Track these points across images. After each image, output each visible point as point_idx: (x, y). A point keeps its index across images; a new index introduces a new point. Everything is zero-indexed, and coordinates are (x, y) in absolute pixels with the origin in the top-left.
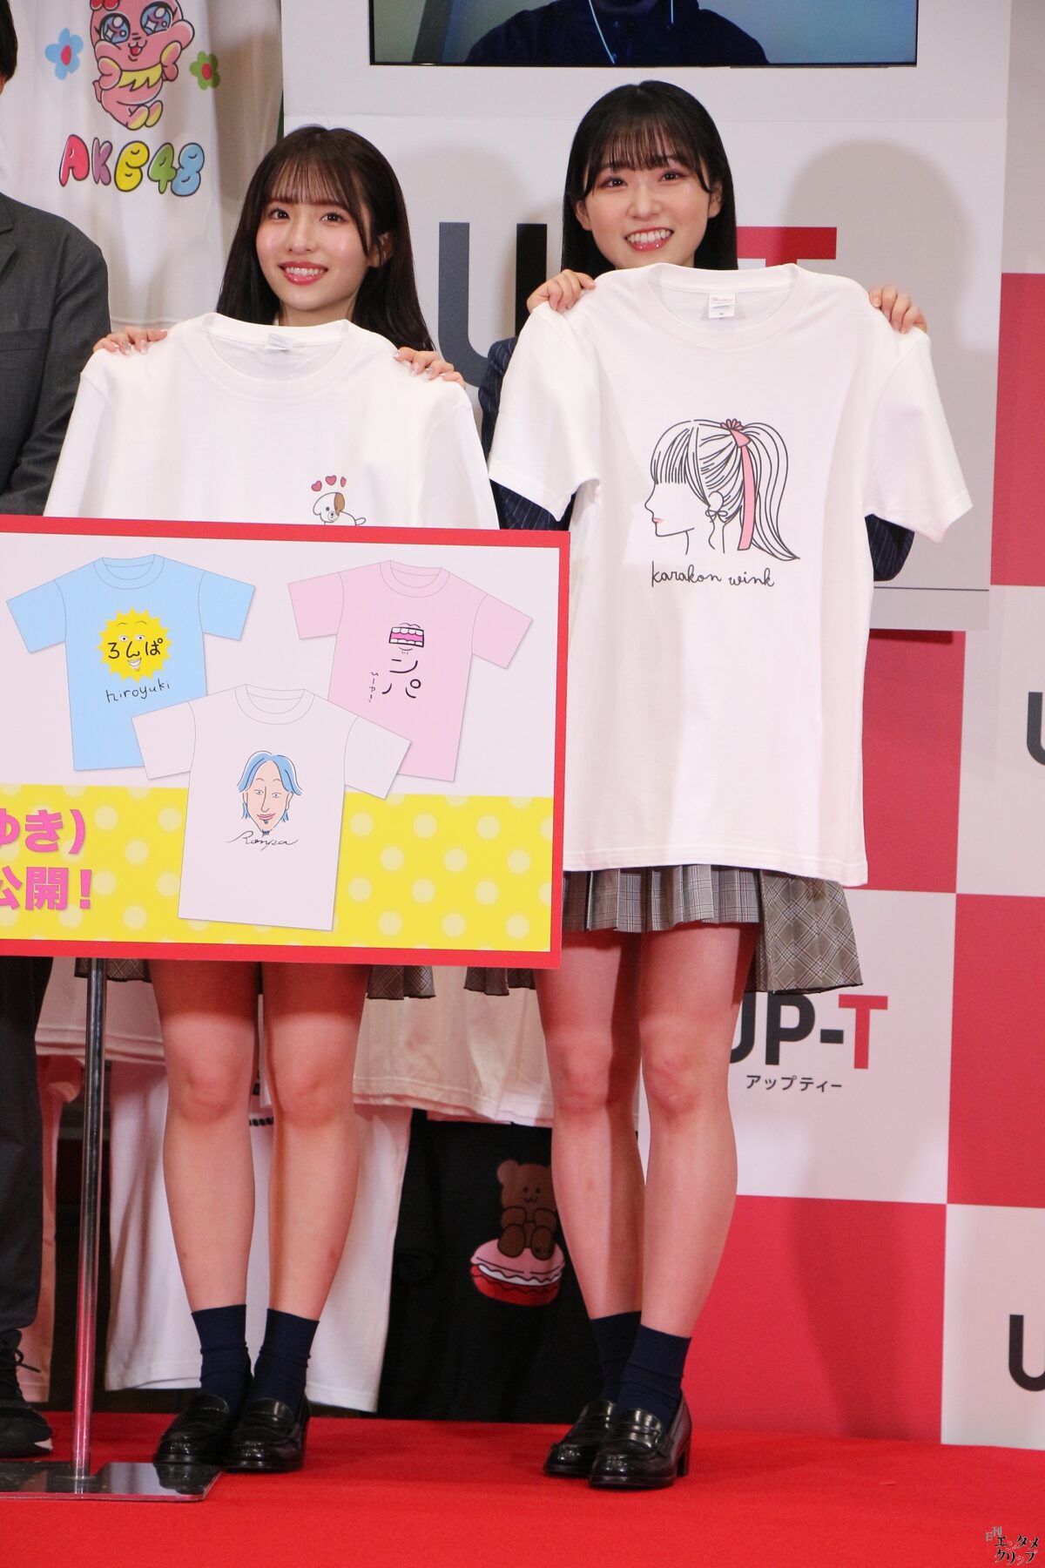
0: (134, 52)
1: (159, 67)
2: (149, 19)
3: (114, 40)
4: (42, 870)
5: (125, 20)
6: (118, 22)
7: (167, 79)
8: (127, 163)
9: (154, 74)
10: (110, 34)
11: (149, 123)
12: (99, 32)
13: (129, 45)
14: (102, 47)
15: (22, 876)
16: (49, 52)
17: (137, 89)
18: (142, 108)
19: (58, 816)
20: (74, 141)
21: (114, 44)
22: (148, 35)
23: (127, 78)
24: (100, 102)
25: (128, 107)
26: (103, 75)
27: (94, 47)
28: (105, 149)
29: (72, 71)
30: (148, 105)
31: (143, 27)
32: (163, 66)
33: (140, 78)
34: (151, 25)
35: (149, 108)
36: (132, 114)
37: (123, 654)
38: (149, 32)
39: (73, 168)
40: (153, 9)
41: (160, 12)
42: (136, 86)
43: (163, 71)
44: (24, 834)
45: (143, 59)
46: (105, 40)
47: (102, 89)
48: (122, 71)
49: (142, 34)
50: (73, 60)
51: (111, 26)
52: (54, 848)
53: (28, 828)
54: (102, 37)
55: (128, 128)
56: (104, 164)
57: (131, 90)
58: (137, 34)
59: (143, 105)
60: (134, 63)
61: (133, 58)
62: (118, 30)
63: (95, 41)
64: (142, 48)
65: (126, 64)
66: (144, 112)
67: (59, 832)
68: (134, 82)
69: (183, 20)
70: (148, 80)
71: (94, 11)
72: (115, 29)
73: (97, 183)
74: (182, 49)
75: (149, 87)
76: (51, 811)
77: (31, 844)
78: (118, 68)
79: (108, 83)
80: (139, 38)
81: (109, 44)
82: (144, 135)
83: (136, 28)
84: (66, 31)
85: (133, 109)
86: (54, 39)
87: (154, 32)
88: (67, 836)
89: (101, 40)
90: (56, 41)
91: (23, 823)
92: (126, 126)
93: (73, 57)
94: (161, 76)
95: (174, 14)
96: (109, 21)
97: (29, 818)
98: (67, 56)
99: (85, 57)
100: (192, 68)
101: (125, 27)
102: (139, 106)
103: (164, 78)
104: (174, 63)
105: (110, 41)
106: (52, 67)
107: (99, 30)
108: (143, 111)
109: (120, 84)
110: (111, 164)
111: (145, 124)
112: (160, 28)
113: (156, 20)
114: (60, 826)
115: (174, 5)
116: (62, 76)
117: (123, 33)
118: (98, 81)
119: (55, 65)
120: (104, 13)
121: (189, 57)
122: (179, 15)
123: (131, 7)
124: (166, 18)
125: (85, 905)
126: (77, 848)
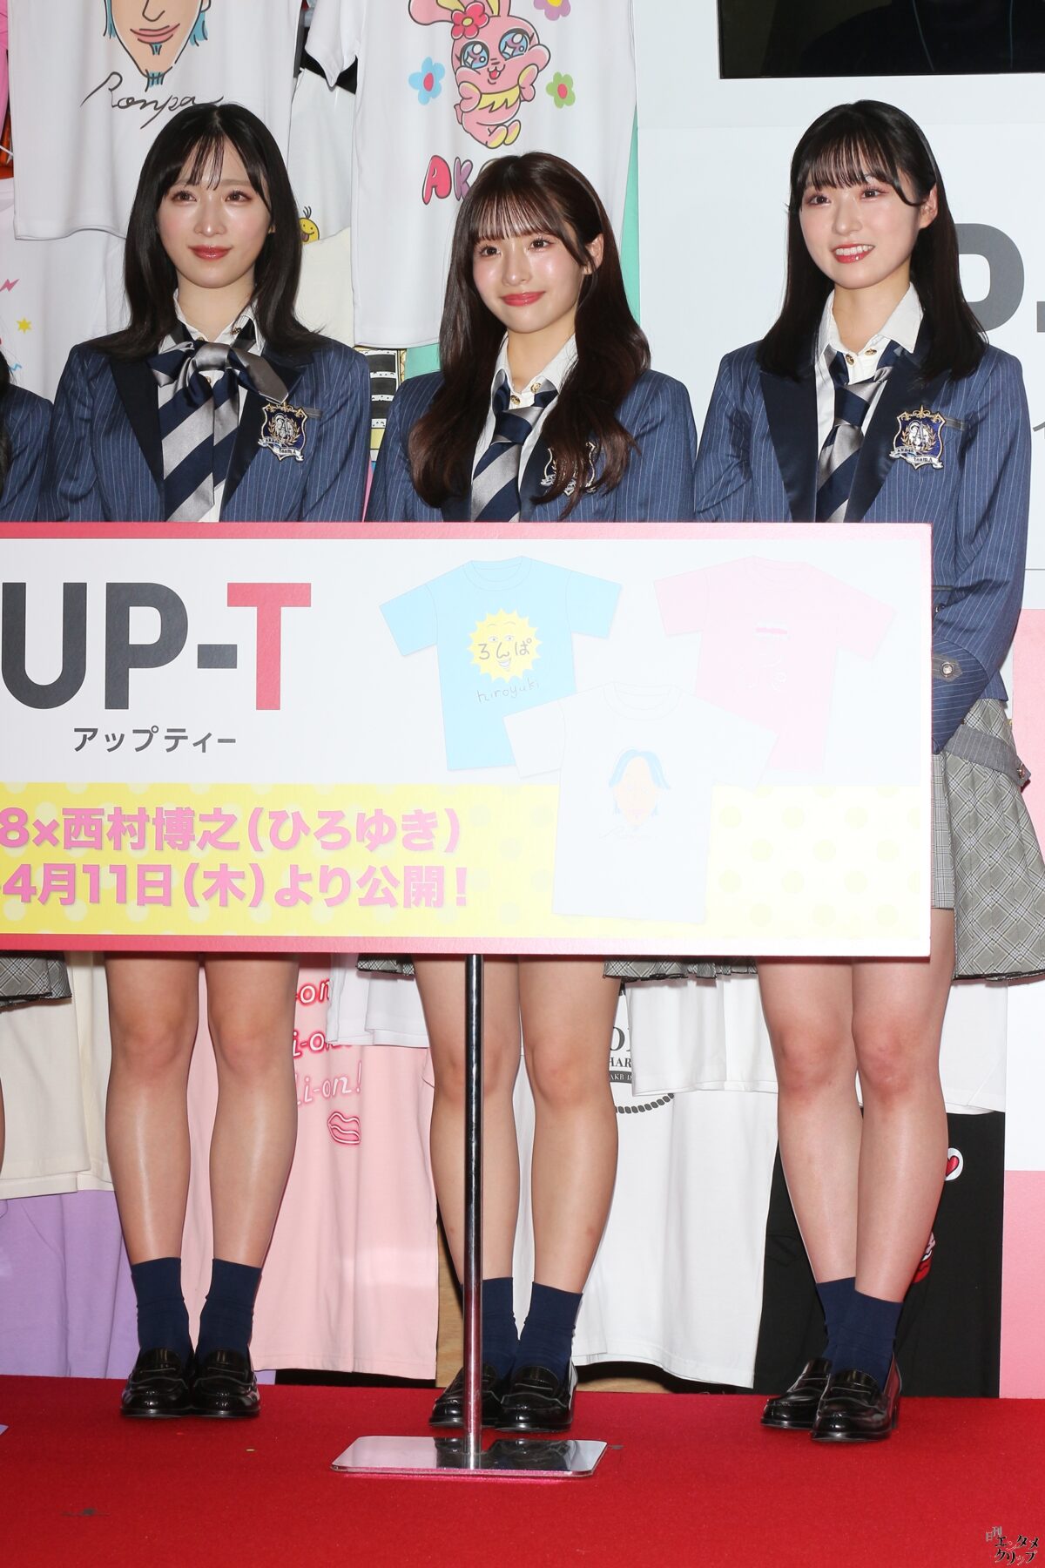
0: (494, 75)
1: (518, 87)
2: (507, 45)
3: (474, 66)
4: (419, 868)
5: (484, 47)
6: (478, 48)
7: (525, 100)
9: (512, 95)
10: (470, 60)
11: (507, 142)
12: (459, 59)
13: (488, 70)
14: (461, 73)
15: (399, 875)
16: (412, 79)
17: (497, 109)
18: (501, 128)
19: (432, 815)
20: (437, 162)
21: (474, 69)
22: (506, 59)
23: (486, 100)
24: (462, 124)
25: (487, 127)
26: (463, 98)
27: (455, 73)
28: (467, 167)
29: (434, 97)
30: (507, 124)
31: (502, 53)
32: (520, 87)
33: (499, 100)
34: (509, 50)
35: (507, 128)
36: (491, 133)
37: (493, 654)
38: (507, 57)
39: (435, 187)
40: (511, 35)
41: (518, 38)
42: (495, 107)
43: (520, 91)
44: (401, 834)
45: (501, 83)
46: (466, 66)
47: (463, 112)
48: (481, 94)
49: (500, 58)
50: (435, 87)
51: (471, 54)
52: (429, 847)
53: (405, 828)
54: (463, 64)
55: (487, 147)
56: (466, 181)
57: (491, 111)
58: (495, 59)
59: (502, 125)
60: (491, 86)
61: (492, 81)
62: (478, 57)
63: (456, 67)
64: (500, 72)
65: (486, 87)
67: (434, 831)
68: (493, 104)
69: (539, 44)
70: (506, 101)
71: (455, 40)
72: (474, 56)
74: (538, 72)
75: (507, 108)
76: (426, 811)
77: (407, 843)
78: (478, 92)
79: (466, 106)
80: (498, 63)
81: (469, 70)
83: (494, 53)
84: (428, 61)
85: (492, 129)
86: (416, 67)
87: (511, 56)
88: (442, 833)
89: (461, 66)
90: (419, 70)
91: (399, 822)
92: (486, 145)
93: (435, 83)
94: (519, 97)
95: (531, 39)
96: (469, 49)
97: (405, 818)
98: (429, 82)
99: (446, 82)
100: (548, 89)
101: (484, 54)
102: (498, 125)
103: (522, 99)
104: (531, 85)
105: (470, 67)
106: (414, 94)
107: (460, 58)
108: (501, 130)
109: (479, 107)
111: (503, 142)
112: (517, 52)
113: (512, 45)
114: (435, 825)
115: (530, 31)
116: (425, 101)
117: (482, 59)
118: (459, 104)
119: (418, 91)
120: (465, 41)
121: (545, 79)
122: (535, 40)
123: (490, 35)
124: (523, 43)
125: (461, 902)
126: (452, 846)
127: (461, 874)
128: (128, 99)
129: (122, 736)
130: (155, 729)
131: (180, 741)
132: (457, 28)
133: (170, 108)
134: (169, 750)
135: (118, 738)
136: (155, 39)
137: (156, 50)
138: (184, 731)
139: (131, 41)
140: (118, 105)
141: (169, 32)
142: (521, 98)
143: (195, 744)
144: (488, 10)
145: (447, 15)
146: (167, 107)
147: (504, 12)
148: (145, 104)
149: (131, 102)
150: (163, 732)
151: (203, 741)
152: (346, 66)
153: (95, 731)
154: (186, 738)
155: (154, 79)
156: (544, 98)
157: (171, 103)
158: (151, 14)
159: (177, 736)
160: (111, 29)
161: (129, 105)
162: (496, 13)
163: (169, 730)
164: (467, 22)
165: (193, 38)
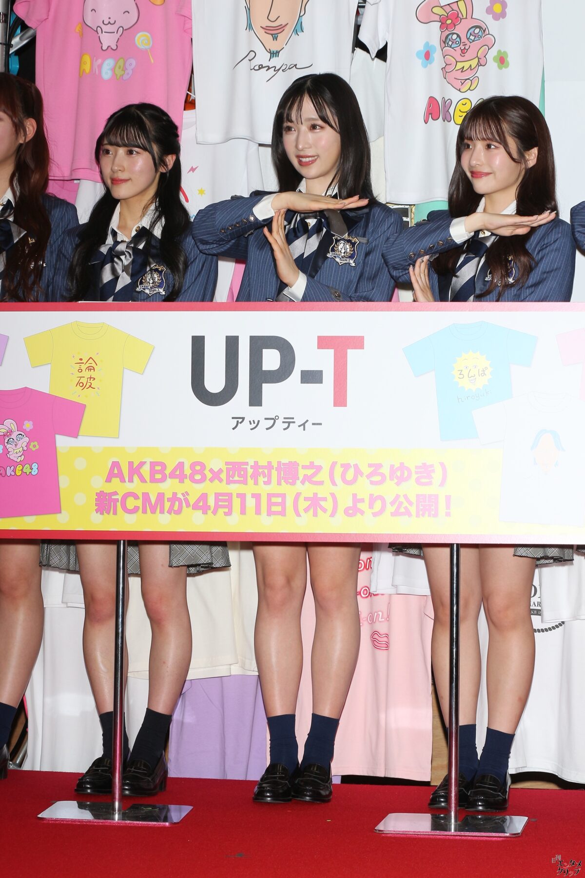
0: (463, 52)
2: (471, 34)
3: (452, 46)
4: (424, 496)
5: (458, 36)
6: (455, 37)
7: (481, 65)
8: (460, 110)
9: (474, 63)
10: (450, 43)
11: (471, 89)
12: (444, 43)
13: (460, 48)
14: (446, 50)
15: (413, 499)
16: (418, 54)
17: (466, 70)
18: (467, 81)
19: (432, 466)
20: (432, 100)
21: (453, 48)
22: (471, 43)
23: (460, 65)
24: (446, 78)
25: (460, 81)
26: (447, 65)
27: (442, 51)
28: (449, 103)
29: (431, 64)
30: (471, 79)
31: (468, 39)
32: (478, 58)
33: (466, 65)
34: (472, 38)
35: (471, 81)
36: (462, 84)
37: (466, 376)
38: (471, 41)
39: (431, 114)
40: (473, 29)
41: (477, 31)
42: (464, 69)
43: (479, 61)
44: (414, 476)
45: (468, 55)
46: (448, 46)
47: (447, 72)
48: (457, 62)
49: (467, 42)
50: (431, 58)
51: (451, 39)
52: (429, 484)
53: (417, 473)
54: (446, 45)
55: (460, 92)
56: (448, 110)
57: (462, 72)
58: (465, 42)
59: (468, 79)
60: (462, 57)
61: (463, 55)
62: (455, 41)
63: (442, 47)
64: (467, 50)
65: (459, 58)
66: (468, 83)
67: (433, 475)
68: (463, 67)
69: (489, 34)
70: (471, 66)
71: (442, 32)
72: (453, 41)
73: (444, 121)
74: (489, 49)
75: (471, 70)
76: (428, 464)
77: (418, 481)
78: (455, 61)
79: (448, 69)
80: (466, 45)
81: (450, 48)
82: (468, 95)
83: (464, 39)
84: (427, 44)
85: (463, 81)
86: (420, 47)
87: (473, 41)
88: (437, 476)
89: (445, 46)
90: (422, 48)
91: (413, 470)
92: (459, 90)
93: (431, 56)
94: (478, 63)
95: (484, 31)
96: (450, 37)
97: (417, 467)
98: (427, 56)
99: (437, 56)
100: (494, 59)
101: (458, 39)
102: (466, 80)
104: (485, 57)
105: (451, 47)
106: (419, 62)
107: (445, 42)
109: (456, 69)
110: (451, 111)
111: (469, 89)
112: (477, 39)
113: (475, 35)
114: (433, 471)
115: (484, 27)
116: (425, 66)
117: (457, 43)
118: (445, 68)
119: (421, 61)
120: (447, 33)
121: (493, 53)
122: (487, 32)
123: (461, 29)
124: (480, 33)
125: (448, 514)
126: (443, 483)
127: (448, 499)
128: (259, 66)
129: (259, 421)
130: (277, 418)
131: (291, 424)
132: (443, 25)
133: (283, 70)
134: (285, 429)
135: (256, 423)
136: (274, 32)
137: (275, 38)
138: (293, 418)
139: (261, 33)
140: (254, 69)
141: (282, 28)
142: (479, 64)
143: (299, 426)
144: (460, 15)
145: (437, 18)
146: (281, 70)
147: (469, 16)
148: (269, 68)
149: (261, 67)
150: (281, 419)
151: (304, 425)
152: (381, 47)
153: (243, 419)
154: (294, 422)
155: (274, 54)
156: (492, 64)
157: (283, 68)
158: (272, 18)
159: (289, 421)
160: (250, 26)
161: (260, 69)
162: (465, 17)
163: (285, 418)
164: (449, 22)
165: (296, 31)
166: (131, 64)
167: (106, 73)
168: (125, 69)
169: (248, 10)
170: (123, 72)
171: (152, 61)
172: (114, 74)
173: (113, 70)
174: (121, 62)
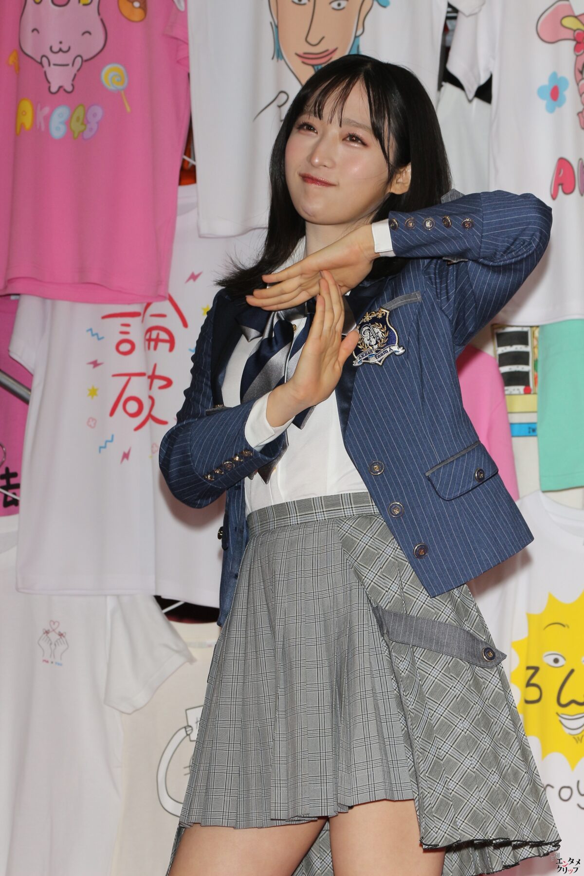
12: (581, 73)
16: (541, 91)
20: (563, 163)
24: (583, 129)
27: (578, 84)
29: (560, 106)
39: (562, 184)
50: (560, 98)
63: (578, 80)
71: (577, 56)
84: (554, 76)
86: (544, 81)
89: (583, 79)
90: (547, 83)
93: (560, 95)
98: (555, 94)
99: (570, 93)
106: (542, 103)
107: (582, 71)
116: (552, 110)
118: (581, 112)
119: (546, 102)
132: (580, 47)
136: (317, 59)
139: (296, 65)
141: (328, 54)
145: (570, 34)
152: (483, 81)
158: (313, 39)
160: (278, 54)
166: (95, 115)
167: (57, 128)
168: (86, 122)
169: (276, 28)
170: (82, 128)
171: (128, 109)
172: (69, 132)
173: (68, 123)
174: (80, 111)
